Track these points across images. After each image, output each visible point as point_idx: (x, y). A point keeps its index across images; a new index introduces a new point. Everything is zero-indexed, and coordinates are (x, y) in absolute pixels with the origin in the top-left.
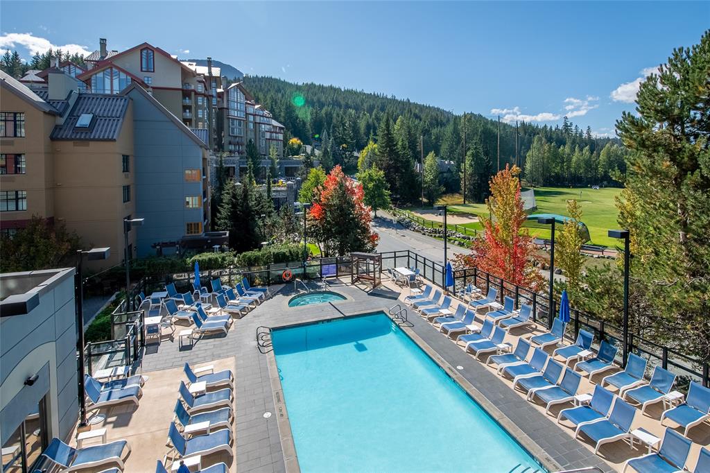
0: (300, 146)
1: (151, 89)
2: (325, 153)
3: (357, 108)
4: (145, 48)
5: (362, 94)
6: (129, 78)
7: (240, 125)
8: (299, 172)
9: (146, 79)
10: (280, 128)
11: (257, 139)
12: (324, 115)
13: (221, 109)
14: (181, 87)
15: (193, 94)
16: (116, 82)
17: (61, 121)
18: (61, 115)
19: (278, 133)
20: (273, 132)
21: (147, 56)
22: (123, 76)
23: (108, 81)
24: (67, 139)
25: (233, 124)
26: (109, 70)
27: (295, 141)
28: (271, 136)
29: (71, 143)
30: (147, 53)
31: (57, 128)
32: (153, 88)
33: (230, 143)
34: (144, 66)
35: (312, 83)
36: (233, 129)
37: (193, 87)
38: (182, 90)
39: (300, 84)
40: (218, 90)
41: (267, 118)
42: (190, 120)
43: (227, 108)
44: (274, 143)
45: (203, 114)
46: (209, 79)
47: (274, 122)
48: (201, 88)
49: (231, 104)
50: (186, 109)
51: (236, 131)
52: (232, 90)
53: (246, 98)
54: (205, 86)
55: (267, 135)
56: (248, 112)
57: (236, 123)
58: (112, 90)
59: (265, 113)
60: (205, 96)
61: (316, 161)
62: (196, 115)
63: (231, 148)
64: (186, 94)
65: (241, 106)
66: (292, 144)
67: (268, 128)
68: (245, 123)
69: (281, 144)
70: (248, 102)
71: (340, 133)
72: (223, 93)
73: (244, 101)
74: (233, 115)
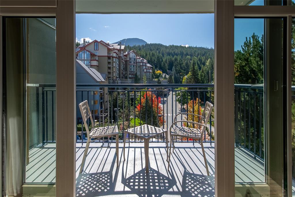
0: (160, 74)
1: (97, 57)
2: (171, 77)
3: (191, 56)
4: (95, 42)
5: (196, 48)
6: (90, 53)
7: (134, 67)
9: (96, 53)
10: (151, 67)
11: (141, 72)
12: (174, 60)
13: (126, 61)
15: (111, 57)
16: (85, 55)
19: (150, 69)
20: (147, 69)
21: (96, 45)
22: (88, 53)
23: (83, 55)
26: (83, 51)
27: (158, 72)
28: (147, 71)
30: (96, 44)
33: (130, 74)
34: (95, 48)
35: (173, 45)
37: (111, 55)
38: (108, 56)
39: (168, 45)
40: (125, 54)
41: (145, 63)
42: (110, 67)
43: (129, 61)
44: (148, 73)
45: (116, 65)
46: (120, 50)
47: (148, 65)
48: (115, 55)
49: (130, 59)
50: (109, 63)
51: (132, 69)
52: (131, 53)
53: (137, 56)
54: (117, 54)
55: (145, 70)
56: (137, 61)
57: (132, 66)
58: (84, 58)
59: (145, 61)
60: (116, 58)
61: (166, 80)
62: (113, 65)
63: (130, 76)
64: (109, 58)
65: (134, 59)
66: (157, 73)
67: (146, 68)
68: (136, 66)
69: (151, 74)
70: (138, 57)
71: (178, 68)
72: (127, 55)
73: (135, 57)
74: (131, 63)
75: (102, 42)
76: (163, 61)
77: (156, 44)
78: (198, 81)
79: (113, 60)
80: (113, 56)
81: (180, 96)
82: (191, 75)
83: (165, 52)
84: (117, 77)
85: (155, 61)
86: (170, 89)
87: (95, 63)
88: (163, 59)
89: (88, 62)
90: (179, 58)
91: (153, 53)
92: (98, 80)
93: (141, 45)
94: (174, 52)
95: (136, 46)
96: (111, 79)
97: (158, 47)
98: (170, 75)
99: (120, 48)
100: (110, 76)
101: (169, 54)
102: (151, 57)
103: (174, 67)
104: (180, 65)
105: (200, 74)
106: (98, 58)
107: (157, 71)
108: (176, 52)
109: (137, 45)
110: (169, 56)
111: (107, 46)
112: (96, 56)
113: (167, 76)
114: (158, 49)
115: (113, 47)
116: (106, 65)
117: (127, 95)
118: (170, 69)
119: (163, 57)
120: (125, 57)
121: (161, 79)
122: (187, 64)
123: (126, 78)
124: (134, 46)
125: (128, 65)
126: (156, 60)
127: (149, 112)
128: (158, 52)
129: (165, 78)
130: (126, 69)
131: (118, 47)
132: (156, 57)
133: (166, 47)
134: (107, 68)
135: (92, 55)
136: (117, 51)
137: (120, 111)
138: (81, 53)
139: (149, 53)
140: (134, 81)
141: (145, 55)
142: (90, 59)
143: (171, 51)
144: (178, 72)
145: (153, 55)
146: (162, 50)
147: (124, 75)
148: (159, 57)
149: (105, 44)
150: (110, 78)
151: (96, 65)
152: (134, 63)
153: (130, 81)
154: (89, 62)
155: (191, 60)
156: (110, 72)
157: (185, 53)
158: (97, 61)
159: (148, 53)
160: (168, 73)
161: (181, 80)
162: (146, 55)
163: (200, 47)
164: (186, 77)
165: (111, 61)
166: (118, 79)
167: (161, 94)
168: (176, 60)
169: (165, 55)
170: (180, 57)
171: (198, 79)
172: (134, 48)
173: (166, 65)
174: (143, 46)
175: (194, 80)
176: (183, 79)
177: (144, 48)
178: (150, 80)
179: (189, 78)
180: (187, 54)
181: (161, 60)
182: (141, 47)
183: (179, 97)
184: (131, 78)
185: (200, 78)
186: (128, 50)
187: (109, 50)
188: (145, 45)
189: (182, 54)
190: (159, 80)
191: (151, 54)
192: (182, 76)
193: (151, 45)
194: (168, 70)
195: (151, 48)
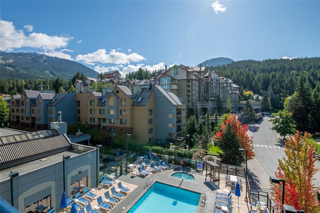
0: (250, 95)
2: (265, 99)
3: (298, 70)
4: (175, 66)
5: (306, 59)
6: (170, 78)
7: (216, 88)
8: (243, 110)
9: (176, 77)
10: (237, 88)
11: (225, 93)
12: (271, 77)
13: (207, 83)
14: (186, 78)
15: (190, 80)
16: (166, 80)
17: (135, 100)
18: (135, 99)
19: (236, 90)
20: (233, 90)
22: (168, 77)
23: (164, 80)
24: (135, 106)
25: (213, 88)
26: (165, 76)
27: (248, 93)
28: (232, 92)
29: (136, 107)
30: (176, 68)
31: (134, 102)
32: (178, 80)
33: (211, 97)
34: (175, 73)
35: (269, 59)
36: (213, 91)
37: (190, 78)
38: (187, 79)
39: (261, 60)
40: (205, 76)
41: (230, 84)
42: (189, 90)
43: (210, 82)
44: (234, 95)
45: (195, 87)
46: (199, 72)
47: (234, 85)
48: (194, 77)
49: (212, 80)
50: (188, 86)
51: (214, 92)
52: (213, 74)
53: (219, 77)
54: (196, 76)
55: (230, 92)
56: (220, 82)
57: (214, 88)
58: (165, 83)
59: (229, 81)
60: (196, 80)
61: (258, 103)
62: (192, 88)
63: (212, 98)
64: (188, 81)
65: (217, 80)
66: (246, 94)
67: (231, 88)
68: (219, 88)
69: (237, 96)
70: (221, 78)
71: (277, 87)
72: (208, 76)
73: (217, 78)
74: (213, 85)
75: (181, 67)
76: (255, 79)
77: (245, 61)
78: (309, 103)
79: (192, 83)
80: (192, 79)
81: (279, 122)
82: (297, 96)
83: (257, 69)
84: (196, 100)
85: (243, 80)
86: (265, 114)
87: (175, 87)
88: (255, 78)
89: (168, 86)
90: (278, 74)
91: (241, 72)
92: (175, 104)
93: (226, 64)
94: (271, 68)
95: (221, 66)
96: (191, 102)
97: (248, 64)
98: (265, 96)
99: (200, 70)
100: (189, 99)
101: (263, 71)
102: (238, 77)
103: (270, 87)
104: (280, 84)
105: (313, 94)
106: (178, 82)
107: (246, 91)
108: (274, 67)
109: (221, 64)
110: (264, 73)
111: (186, 69)
112: (176, 80)
113: (261, 98)
114: (247, 67)
115: (192, 70)
116: (185, 89)
117: (207, 119)
118: (265, 88)
119: (255, 75)
120: (205, 79)
121: (251, 102)
122: (291, 81)
123: (207, 100)
124: (218, 66)
125: (209, 87)
126: (245, 79)
127: (231, 142)
128: (248, 69)
129: (257, 99)
130: (206, 91)
131: (198, 69)
132: (245, 76)
133: (259, 63)
134: (186, 91)
135: (173, 79)
136: (196, 74)
137: (197, 136)
138: (162, 78)
139: (236, 71)
140: (216, 104)
141: (230, 74)
142: (170, 83)
143: (266, 66)
144: (276, 92)
145: (241, 73)
146: (253, 67)
147: (204, 98)
148: (249, 75)
149: (184, 68)
150: (189, 101)
151: (175, 88)
152: (216, 84)
153: (211, 104)
154: (170, 87)
155: (298, 75)
156: (189, 95)
157: (288, 67)
158: (177, 84)
159: (234, 72)
160: (262, 94)
161: (281, 102)
162: (232, 74)
163: (313, 58)
164: (289, 98)
165: (190, 84)
166: (197, 102)
167: (251, 119)
168: (273, 77)
169: (258, 73)
170: (281, 73)
171: (310, 101)
172: (218, 68)
173: (259, 84)
174: (229, 65)
175: (303, 102)
176: (284, 101)
177: (230, 67)
178: (236, 103)
179: (295, 100)
180: (292, 69)
181: (251, 79)
182: (226, 66)
183: (277, 124)
184: (213, 101)
185: (313, 99)
186: (209, 71)
187: (188, 73)
188: (230, 63)
189: (283, 69)
190: (248, 103)
191: (239, 73)
192: (283, 97)
193: (239, 62)
194: (262, 89)
195: (239, 66)
